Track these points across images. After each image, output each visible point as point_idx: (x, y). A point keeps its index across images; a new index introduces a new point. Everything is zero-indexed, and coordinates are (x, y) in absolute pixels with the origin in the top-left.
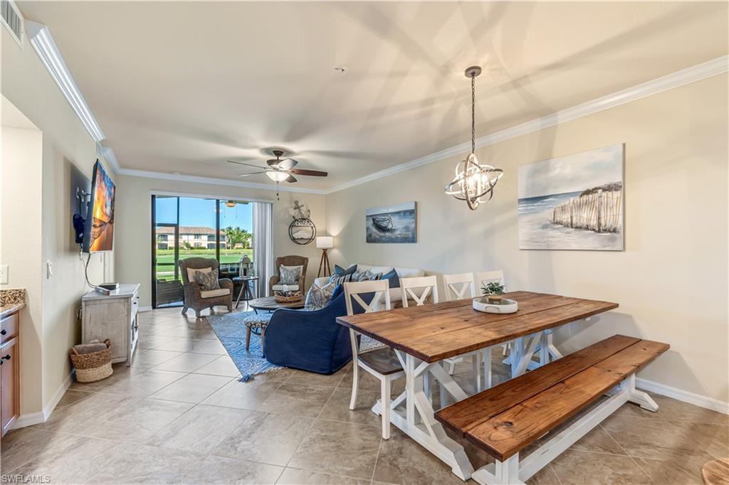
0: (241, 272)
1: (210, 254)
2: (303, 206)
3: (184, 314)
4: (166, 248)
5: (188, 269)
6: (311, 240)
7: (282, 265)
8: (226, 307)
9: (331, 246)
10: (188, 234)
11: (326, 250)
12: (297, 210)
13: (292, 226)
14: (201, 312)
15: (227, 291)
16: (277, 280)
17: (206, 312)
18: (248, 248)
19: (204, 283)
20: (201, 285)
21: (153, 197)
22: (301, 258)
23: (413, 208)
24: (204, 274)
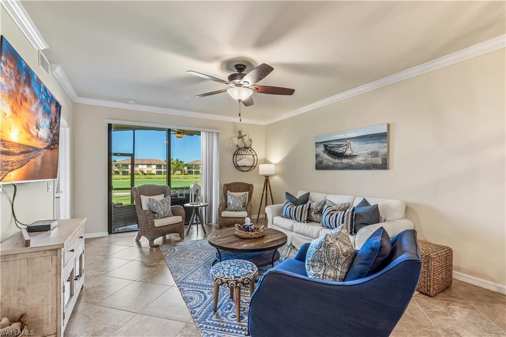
0: (192, 198)
1: (161, 181)
2: (246, 135)
3: (138, 241)
5: (141, 196)
6: (252, 167)
7: (229, 192)
8: (179, 234)
9: (273, 173)
10: (143, 164)
11: (268, 176)
12: (241, 139)
13: (236, 154)
14: (154, 241)
15: (179, 219)
16: (224, 206)
17: (158, 241)
19: (157, 211)
20: (154, 213)
21: (110, 126)
22: (246, 184)
23: (386, 131)
24: (157, 202)
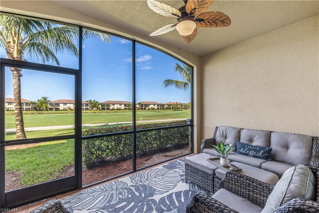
4: (59, 110)
10: (70, 103)
18: (100, 110)
